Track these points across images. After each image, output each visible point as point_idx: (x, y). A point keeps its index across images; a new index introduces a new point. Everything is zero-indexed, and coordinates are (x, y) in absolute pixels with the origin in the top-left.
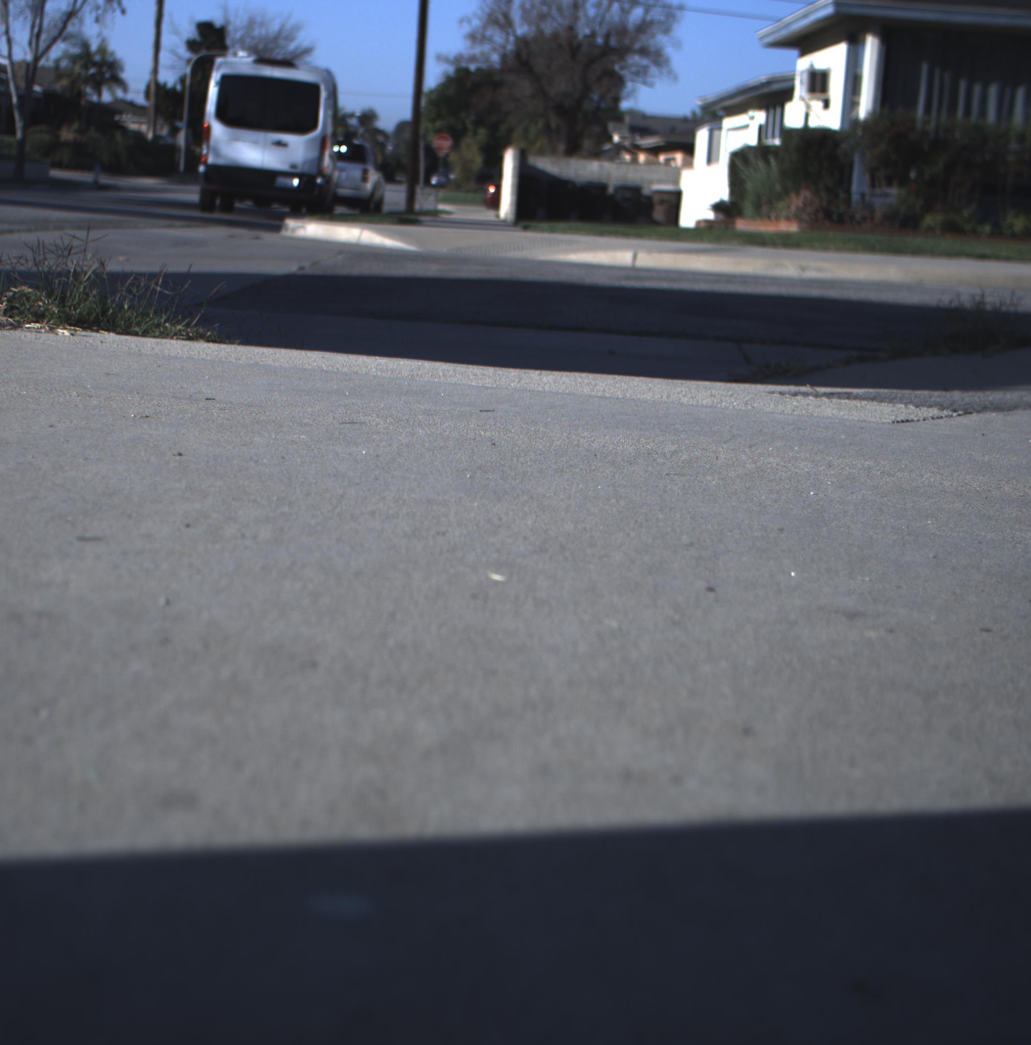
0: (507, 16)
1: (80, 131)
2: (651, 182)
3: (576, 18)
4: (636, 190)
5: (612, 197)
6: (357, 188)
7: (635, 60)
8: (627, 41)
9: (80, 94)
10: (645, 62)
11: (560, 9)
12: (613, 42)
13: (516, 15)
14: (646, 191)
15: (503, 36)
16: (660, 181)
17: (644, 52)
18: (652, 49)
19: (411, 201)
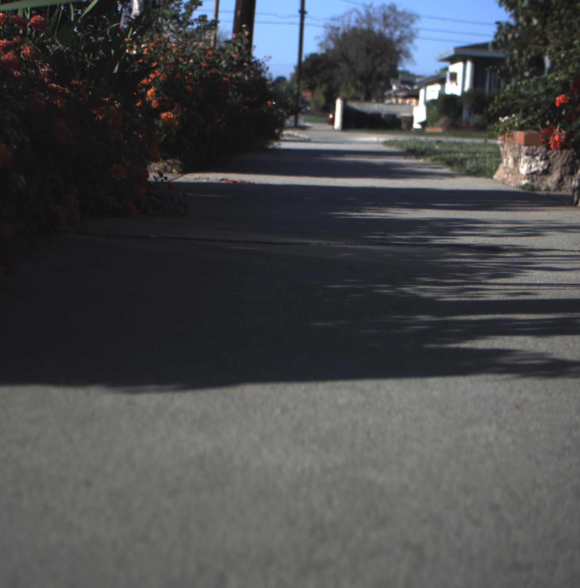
2: (401, 113)
4: (394, 116)
5: (383, 119)
8: (393, 46)
14: (398, 117)
18: (405, 50)
19: (296, 121)
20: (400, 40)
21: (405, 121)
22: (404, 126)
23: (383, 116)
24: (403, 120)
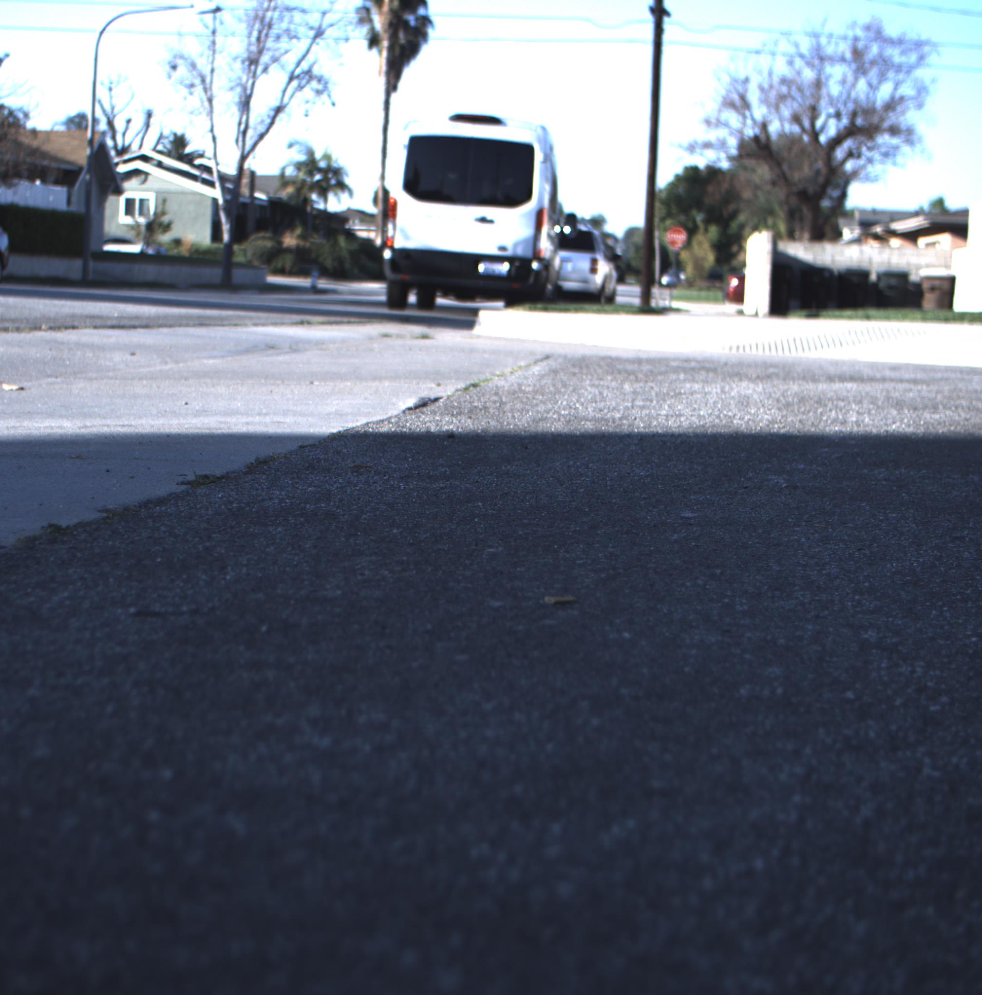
0: (743, 98)
1: (303, 237)
2: (918, 267)
3: (818, 99)
4: (902, 276)
5: (875, 285)
6: (585, 281)
7: (884, 139)
8: (875, 120)
9: (307, 201)
10: (895, 141)
11: (800, 89)
12: (859, 121)
13: (753, 97)
14: (914, 278)
15: (740, 118)
16: (928, 266)
17: (894, 131)
18: (903, 127)
19: (646, 296)
20: (891, 105)
21: (933, 289)
22: (929, 300)
23: (873, 277)
24: (926, 286)
